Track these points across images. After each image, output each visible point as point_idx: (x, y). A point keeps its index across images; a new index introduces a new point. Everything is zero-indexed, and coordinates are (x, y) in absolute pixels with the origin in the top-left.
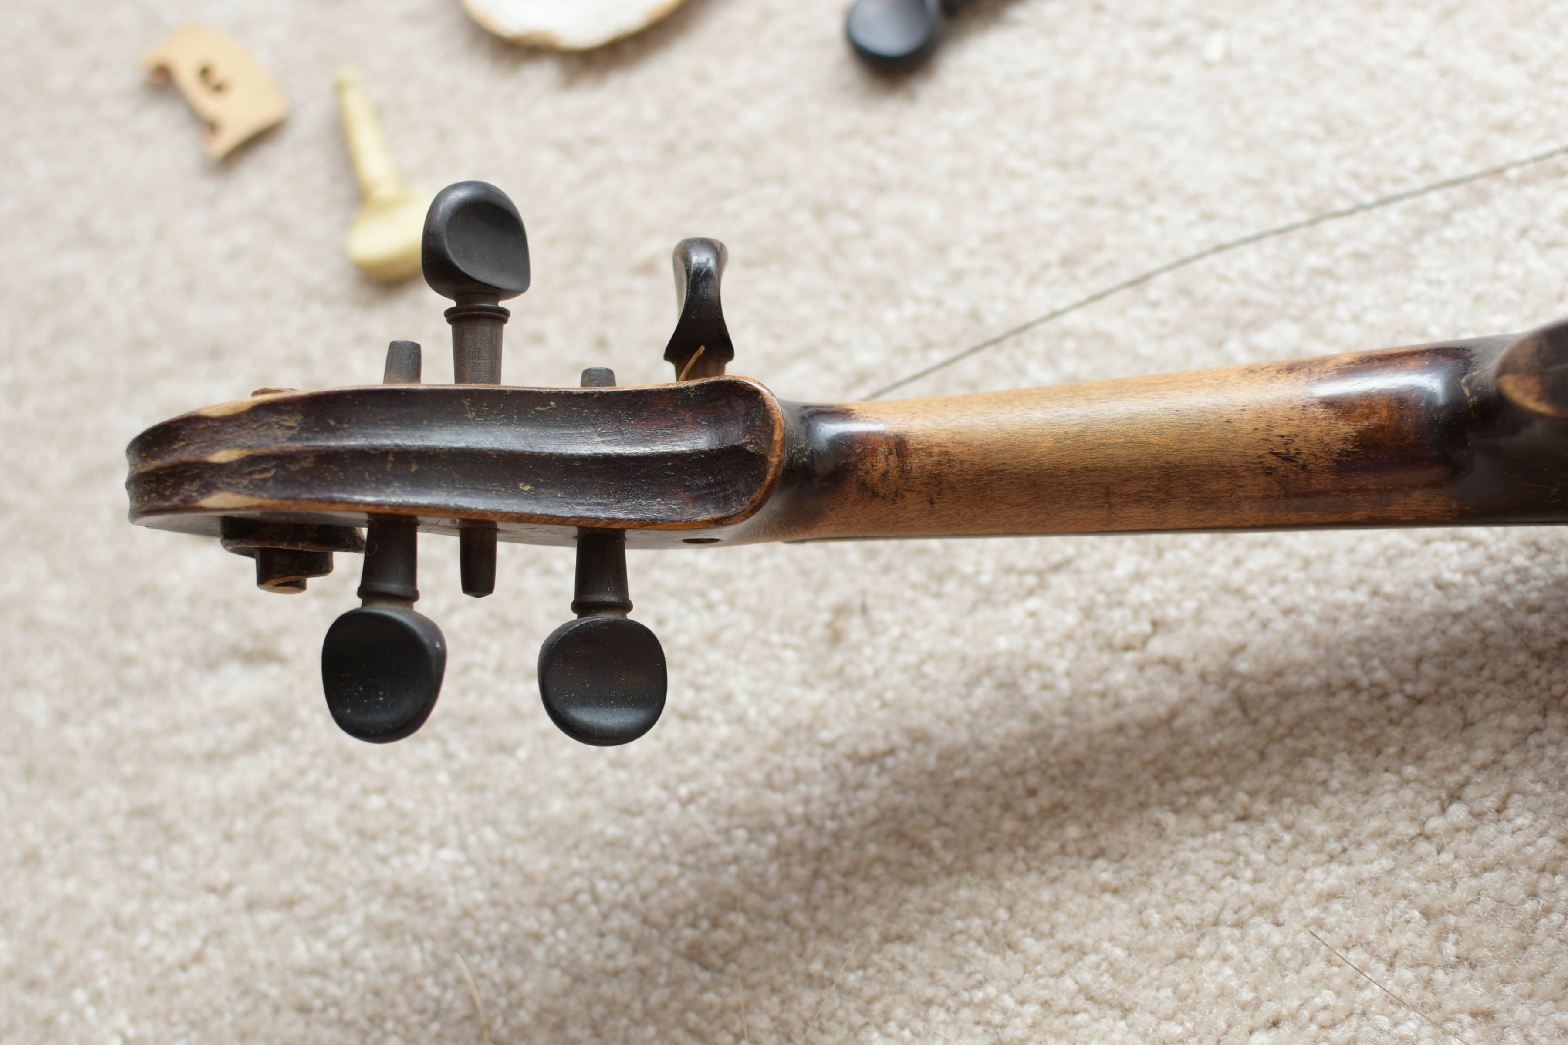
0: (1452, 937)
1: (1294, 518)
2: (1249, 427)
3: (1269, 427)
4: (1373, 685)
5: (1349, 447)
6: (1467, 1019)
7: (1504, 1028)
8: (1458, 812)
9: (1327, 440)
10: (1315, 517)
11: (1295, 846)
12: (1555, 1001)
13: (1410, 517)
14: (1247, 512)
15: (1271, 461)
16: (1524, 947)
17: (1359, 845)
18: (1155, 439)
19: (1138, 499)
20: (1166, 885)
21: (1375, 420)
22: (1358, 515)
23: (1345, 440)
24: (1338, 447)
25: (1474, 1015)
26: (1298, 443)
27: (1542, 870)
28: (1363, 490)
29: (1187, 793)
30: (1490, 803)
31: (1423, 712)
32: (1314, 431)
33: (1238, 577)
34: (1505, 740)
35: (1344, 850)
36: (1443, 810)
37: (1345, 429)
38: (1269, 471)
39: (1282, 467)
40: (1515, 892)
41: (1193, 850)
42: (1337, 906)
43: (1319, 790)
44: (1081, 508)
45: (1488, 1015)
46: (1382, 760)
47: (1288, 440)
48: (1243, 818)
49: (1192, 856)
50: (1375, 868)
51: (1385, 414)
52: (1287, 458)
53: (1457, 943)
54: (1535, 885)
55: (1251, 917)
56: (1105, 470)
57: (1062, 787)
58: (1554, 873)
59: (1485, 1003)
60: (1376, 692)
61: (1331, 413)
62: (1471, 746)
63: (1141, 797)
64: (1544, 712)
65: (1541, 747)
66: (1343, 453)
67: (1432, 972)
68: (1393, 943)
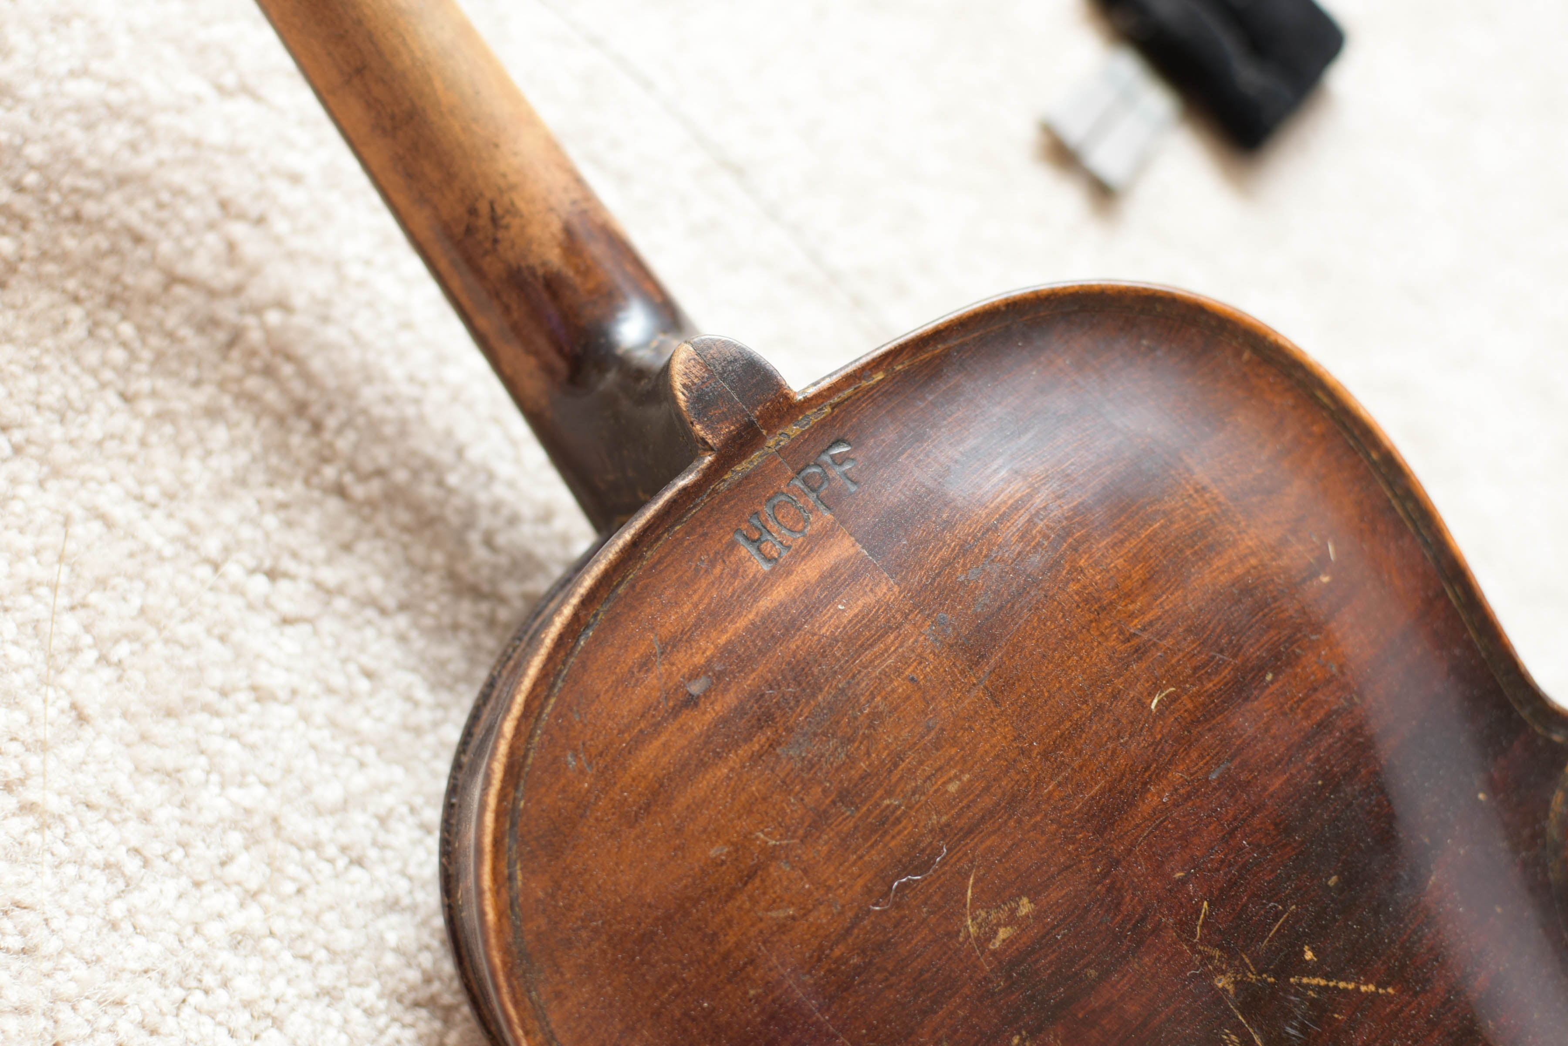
0: (136, 646)
1: (443, 265)
2: (503, 167)
3: (512, 187)
4: (330, 445)
5: (540, 272)
6: (65, 703)
7: (78, 739)
8: (259, 585)
9: (535, 247)
10: (455, 284)
11: (131, 459)
12: (137, 769)
13: (508, 371)
14: (421, 218)
15: (483, 207)
16: (169, 713)
17: (170, 516)
18: (438, 84)
19: (371, 104)
20: (10, 362)
21: (577, 280)
22: (481, 322)
23: (544, 264)
24: (533, 261)
25: (74, 706)
26: (515, 222)
27: (254, 688)
28: (507, 309)
29: (116, 334)
30: (287, 608)
31: (334, 504)
32: (535, 230)
33: (355, 271)
34: (356, 589)
35: (154, 506)
36: (252, 572)
37: (554, 257)
38: (473, 212)
39: (483, 221)
40: (216, 677)
41: (63, 369)
42: (97, 527)
43: (198, 451)
44: (329, 54)
45: (82, 718)
46: (264, 493)
47: (513, 210)
48: (126, 398)
49: (55, 371)
50: (157, 542)
51: (590, 285)
52: (494, 220)
53: (133, 653)
54: (235, 689)
55: (32, 457)
56: (380, 53)
57: (44, 215)
58: (258, 700)
59: (91, 710)
60: (326, 452)
61: (561, 236)
62: (329, 561)
63: (83, 293)
64: (403, 607)
65: (369, 622)
66: (532, 270)
67: (90, 647)
68: (94, 598)
